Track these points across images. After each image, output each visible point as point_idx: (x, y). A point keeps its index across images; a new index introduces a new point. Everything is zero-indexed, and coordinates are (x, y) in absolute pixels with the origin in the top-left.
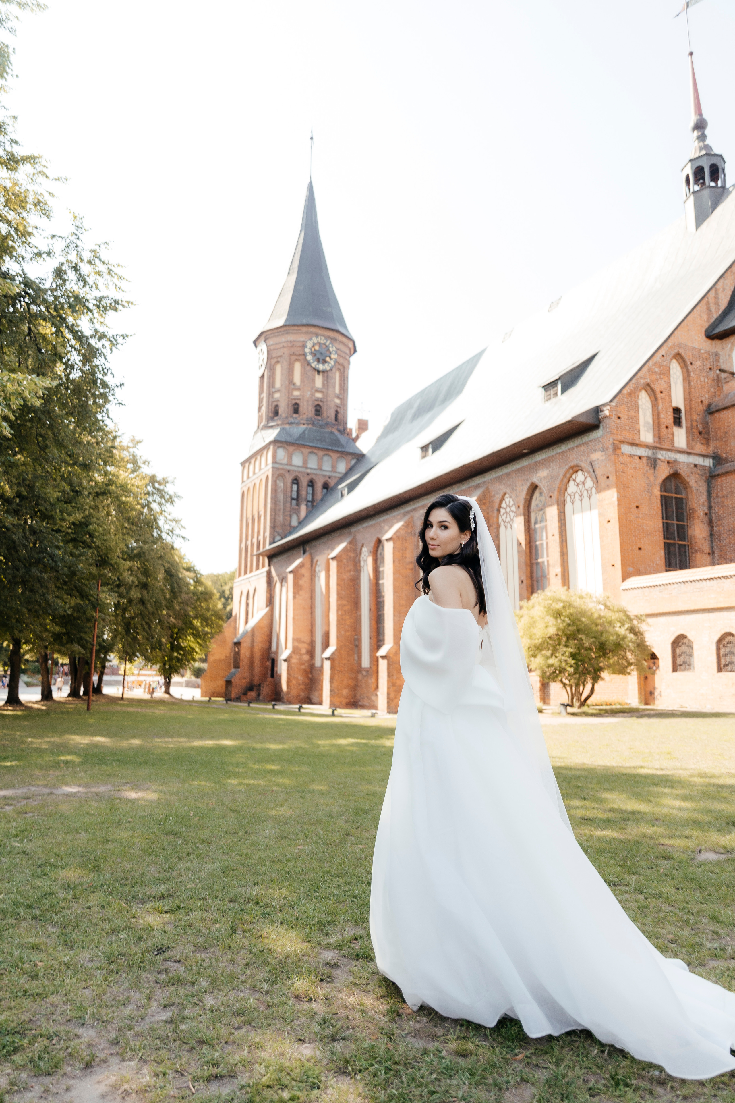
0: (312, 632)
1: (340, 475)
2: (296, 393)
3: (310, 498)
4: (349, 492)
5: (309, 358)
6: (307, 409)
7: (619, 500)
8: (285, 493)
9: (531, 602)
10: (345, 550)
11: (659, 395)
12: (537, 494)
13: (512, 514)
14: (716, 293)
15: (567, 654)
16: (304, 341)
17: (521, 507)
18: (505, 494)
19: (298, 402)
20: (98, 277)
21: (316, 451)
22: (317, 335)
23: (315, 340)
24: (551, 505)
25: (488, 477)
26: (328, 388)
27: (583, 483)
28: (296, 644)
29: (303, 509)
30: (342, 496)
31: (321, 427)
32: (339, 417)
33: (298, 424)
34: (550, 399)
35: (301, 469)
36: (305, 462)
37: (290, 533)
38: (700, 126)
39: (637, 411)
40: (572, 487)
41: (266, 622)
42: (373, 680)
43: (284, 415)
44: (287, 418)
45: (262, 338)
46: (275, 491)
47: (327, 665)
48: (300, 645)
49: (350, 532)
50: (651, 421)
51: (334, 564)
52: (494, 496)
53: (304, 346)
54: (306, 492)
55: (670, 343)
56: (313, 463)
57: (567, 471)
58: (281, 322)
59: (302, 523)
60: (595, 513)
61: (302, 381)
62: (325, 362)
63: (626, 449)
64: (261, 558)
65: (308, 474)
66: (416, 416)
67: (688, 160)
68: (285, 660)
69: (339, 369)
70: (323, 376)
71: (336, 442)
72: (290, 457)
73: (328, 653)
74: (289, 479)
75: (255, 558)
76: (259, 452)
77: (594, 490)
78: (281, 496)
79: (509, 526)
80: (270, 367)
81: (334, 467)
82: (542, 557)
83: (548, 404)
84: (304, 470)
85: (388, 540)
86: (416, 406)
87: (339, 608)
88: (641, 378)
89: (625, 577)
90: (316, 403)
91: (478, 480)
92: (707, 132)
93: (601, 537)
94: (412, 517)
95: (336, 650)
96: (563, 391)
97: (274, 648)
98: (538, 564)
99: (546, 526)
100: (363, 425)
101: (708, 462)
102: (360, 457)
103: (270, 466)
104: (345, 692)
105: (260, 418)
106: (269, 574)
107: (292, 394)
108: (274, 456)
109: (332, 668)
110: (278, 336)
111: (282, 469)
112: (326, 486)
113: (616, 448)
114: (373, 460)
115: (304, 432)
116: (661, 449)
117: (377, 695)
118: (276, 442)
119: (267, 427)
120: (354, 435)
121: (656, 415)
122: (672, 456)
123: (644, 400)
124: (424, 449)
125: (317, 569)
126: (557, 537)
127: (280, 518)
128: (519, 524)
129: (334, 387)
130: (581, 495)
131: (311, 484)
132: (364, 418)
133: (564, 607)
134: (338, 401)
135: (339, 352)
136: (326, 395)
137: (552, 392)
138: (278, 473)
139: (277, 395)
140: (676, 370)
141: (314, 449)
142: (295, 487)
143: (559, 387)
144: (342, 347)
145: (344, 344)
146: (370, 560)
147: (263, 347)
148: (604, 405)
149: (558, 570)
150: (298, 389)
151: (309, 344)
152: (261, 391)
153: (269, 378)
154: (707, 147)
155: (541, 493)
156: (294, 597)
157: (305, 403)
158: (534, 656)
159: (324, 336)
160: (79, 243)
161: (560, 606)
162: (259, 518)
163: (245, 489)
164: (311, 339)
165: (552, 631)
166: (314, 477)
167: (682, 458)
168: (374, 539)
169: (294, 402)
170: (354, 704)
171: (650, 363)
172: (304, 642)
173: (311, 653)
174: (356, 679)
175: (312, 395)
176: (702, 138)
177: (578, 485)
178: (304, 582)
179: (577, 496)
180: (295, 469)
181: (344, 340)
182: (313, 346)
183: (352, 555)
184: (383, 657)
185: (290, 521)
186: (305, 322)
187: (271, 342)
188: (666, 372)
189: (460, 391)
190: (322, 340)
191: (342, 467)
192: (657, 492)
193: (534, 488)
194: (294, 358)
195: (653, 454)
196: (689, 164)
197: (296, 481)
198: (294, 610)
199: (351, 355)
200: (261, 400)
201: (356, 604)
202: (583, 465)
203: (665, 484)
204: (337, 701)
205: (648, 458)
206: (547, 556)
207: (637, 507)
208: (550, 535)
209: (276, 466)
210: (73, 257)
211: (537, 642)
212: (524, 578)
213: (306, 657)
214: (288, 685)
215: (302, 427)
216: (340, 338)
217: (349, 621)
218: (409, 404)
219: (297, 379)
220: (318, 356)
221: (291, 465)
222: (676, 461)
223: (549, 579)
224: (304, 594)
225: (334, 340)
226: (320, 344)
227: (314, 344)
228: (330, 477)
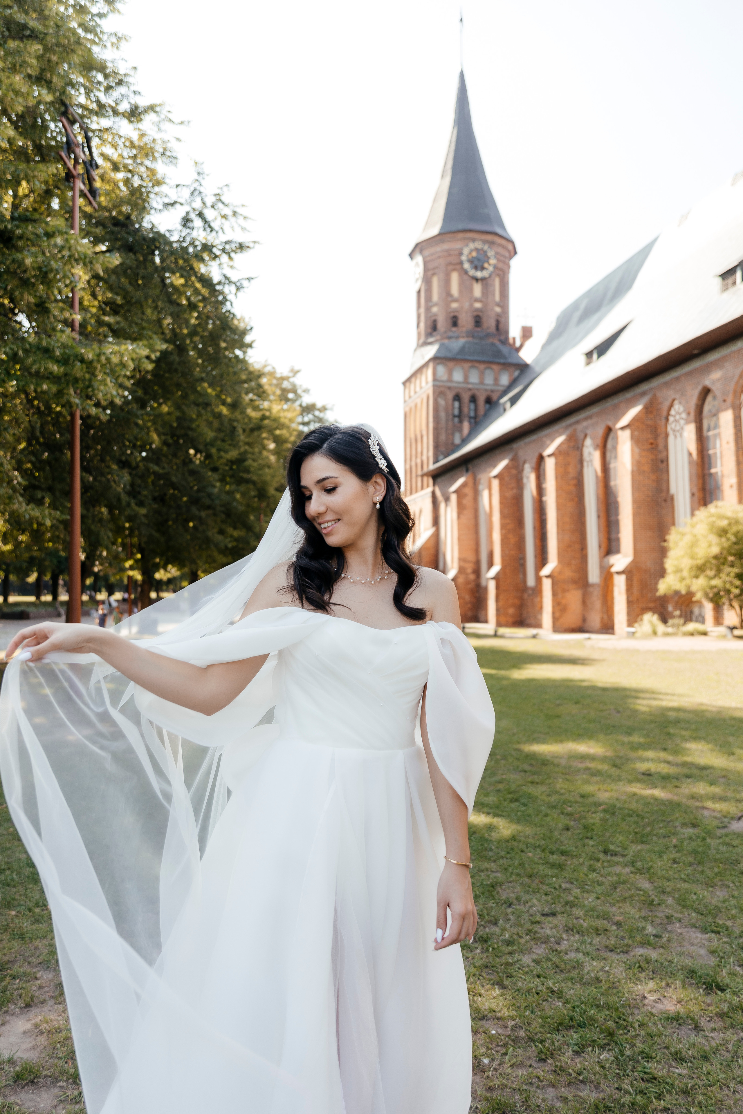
0: (477, 551)
1: (502, 389)
2: (454, 305)
3: (472, 414)
4: (511, 407)
5: (467, 266)
6: (466, 321)
8: (446, 410)
9: (695, 519)
10: (507, 467)
12: (709, 399)
13: (682, 422)
15: (732, 574)
16: (460, 249)
17: (692, 415)
18: (674, 400)
19: (456, 314)
20: (224, 220)
21: (477, 365)
22: (474, 240)
23: (472, 246)
24: (726, 409)
25: (656, 382)
26: (487, 297)
28: (462, 564)
29: (466, 426)
30: (505, 410)
31: (481, 338)
32: (501, 326)
33: (457, 338)
34: (727, 289)
35: (462, 385)
36: (466, 377)
37: (453, 451)
41: (432, 542)
42: (538, 599)
43: (442, 330)
44: (445, 332)
45: (418, 250)
46: (436, 410)
47: (492, 585)
48: (466, 565)
49: (512, 449)
51: (496, 483)
52: (662, 403)
53: (461, 254)
54: (468, 409)
56: (474, 378)
58: (435, 230)
59: (465, 441)
61: (460, 291)
62: (483, 268)
64: (425, 478)
65: (470, 389)
66: (582, 319)
69: (498, 275)
70: (482, 284)
71: (498, 353)
72: (450, 373)
73: (493, 573)
74: (450, 395)
75: (419, 479)
76: (419, 371)
78: (442, 415)
79: (678, 434)
80: (427, 280)
81: (496, 380)
82: (716, 467)
83: (726, 294)
84: (465, 386)
85: (549, 456)
86: (582, 306)
87: (503, 526)
90: (476, 313)
91: (644, 387)
94: (575, 431)
95: (501, 570)
96: (742, 279)
98: (711, 475)
99: (720, 434)
100: (527, 333)
102: (523, 368)
103: (431, 384)
104: (511, 611)
105: (419, 334)
106: (433, 493)
107: (450, 307)
108: (434, 374)
109: (498, 587)
110: (434, 245)
111: (443, 386)
112: (489, 401)
114: (537, 369)
115: (464, 346)
117: (543, 614)
118: (436, 359)
119: (425, 344)
120: (518, 344)
124: (589, 355)
125: (481, 487)
126: (732, 444)
127: (443, 437)
128: (690, 432)
129: (494, 295)
131: (473, 399)
132: (528, 324)
133: (730, 524)
134: (498, 309)
135: (498, 256)
136: (485, 304)
137: (730, 281)
138: (439, 391)
139: (435, 310)
141: (474, 362)
142: (457, 404)
143: (739, 276)
144: (501, 251)
145: (503, 247)
146: (533, 477)
147: (419, 259)
149: (733, 480)
150: (456, 300)
151: (466, 251)
152: (419, 306)
153: (426, 292)
155: (715, 398)
156: (459, 517)
157: (464, 315)
158: (697, 577)
159: (480, 240)
160: (202, 189)
161: (724, 523)
162: (422, 437)
163: (407, 409)
164: (467, 245)
165: (715, 550)
166: (476, 392)
168: (536, 456)
169: (452, 314)
170: (520, 622)
172: (469, 562)
173: (477, 572)
174: (521, 599)
175: (471, 305)
178: (468, 501)
180: (456, 385)
181: (503, 242)
182: (470, 253)
183: (514, 472)
184: (547, 577)
185: (453, 439)
186: (460, 227)
187: (426, 253)
189: (630, 287)
190: (478, 245)
191: (505, 380)
193: (706, 392)
194: (450, 267)
197: (457, 397)
198: (459, 530)
199: (511, 258)
200: (419, 316)
201: (520, 522)
204: (503, 620)
206: (722, 465)
208: (724, 442)
209: (437, 383)
210: (197, 204)
211: (700, 562)
212: (695, 490)
213: (472, 577)
215: (462, 341)
216: (499, 240)
217: (513, 540)
218: (575, 306)
219: (455, 290)
220: (476, 263)
221: (452, 381)
223: (722, 491)
224: (468, 513)
225: (492, 243)
226: (477, 250)
227: (471, 251)
228: (492, 391)
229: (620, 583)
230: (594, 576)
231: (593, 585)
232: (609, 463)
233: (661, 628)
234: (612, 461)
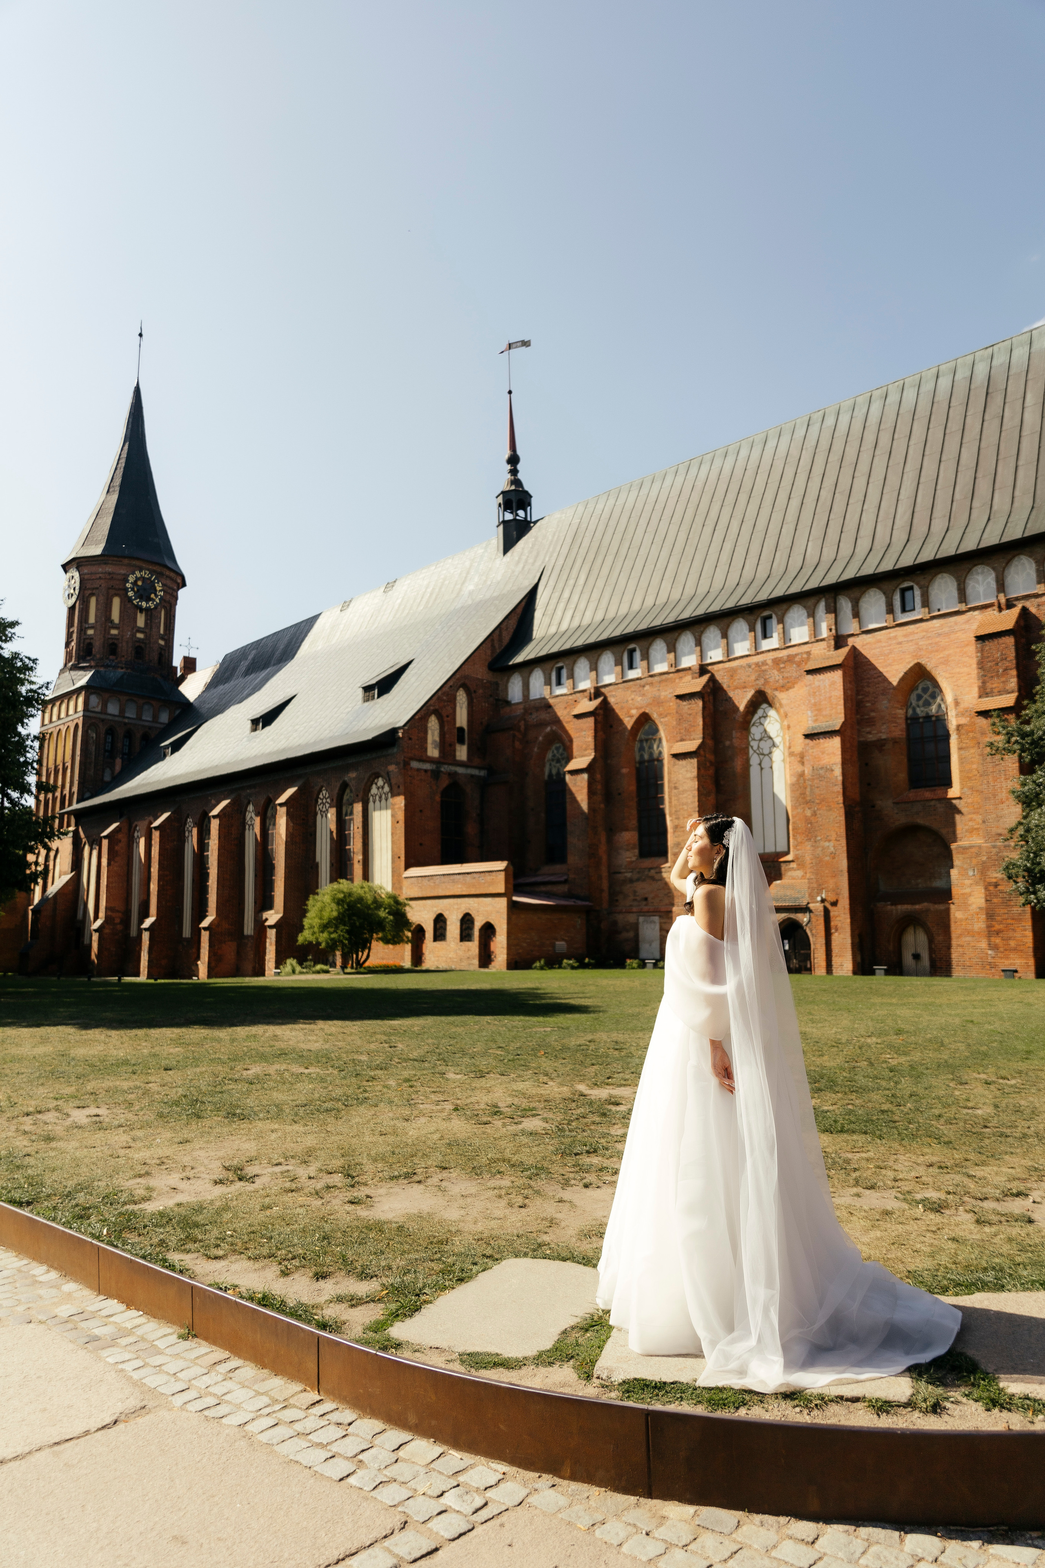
0: (127, 901)
1: (162, 730)
2: (114, 632)
3: (126, 752)
4: (172, 753)
5: (131, 593)
6: (126, 650)
7: (406, 805)
8: (97, 744)
9: (327, 890)
10: (168, 819)
11: (446, 719)
12: (348, 791)
13: (328, 805)
14: (501, 632)
15: (344, 930)
16: (124, 574)
17: (335, 801)
18: (322, 787)
19: (115, 641)
21: (135, 699)
22: (140, 569)
23: (138, 574)
24: (358, 802)
25: (309, 769)
26: (151, 628)
27: (383, 787)
28: (109, 913)
29: (118, 762)
30: (164, 756)
31: (142, 671)
32: (164, 660)
33: (115, 667)
34: (368, 700)
35: (117, 719)
36: (122, 711)
37: (102, 793)
38: (514, 460)
39: (426, 733)
40: (374, 790)
41: (70, 888)
42: (194, 950)
43: (98, 656)
44: (101, 659)
45: (75, 564)
46: (85, 740)
47: (146, 936)
48: (114, 915)
49: (175, 802)
50: (437, 739)
51: (156, 835)
52: (313, 788)
53: (125, 580)
54: (122, 744)
55: (458, 676)
56: (131, 713)
57: (370, 777)
58: (97, 550)
59: (117, 780)
60: (389, 812)
61: (122, 618)
62: (148, 599)
63: (415, 764)
64: (66, 816)
65: (125, 724)
66: (249, 671)
67: (499, 492)
68: (96, 931)
69: (165, 607)
70: (147, 615)
71: (159, 689)
72: (105, 706)
73: (148, 922)
74: (103, 729)
75: (57, 816)
76: (66, 696)
77: (390, 795)
78: (92, 748)
79: (324, 815)
80: (84, 596)
81: (155, 717)
82: (350, 845)
83: (367, 704)
84: (120, 719)
85: (214, 816)
86: (250, 657)
87: (161, 878)
88: (431, 705)
89: (407, 867)
90: (137, 644)
91: (300, 771)
92: (519, 467)
93: (392, 834)
94: (239, 796)
95: (156, 921)
96: (379, 696)
97: (80, 915)
98: (346, 850)
99: (352, 819)
100: (190, 665)
101: (483, 773)
102: (184, 705)
103: (81, 714)
104: (164, 962)
105: (68, 655)
106: (76, 833)
107: (109, 633)
108: (86, 703)
109: (152, 939)
110: (94, 565)
111: (95, 718)
112: (145, 737)
113: (406, 764)
114: (201, 714)
115: (122, 677)
116: (445, 764)
117: (197, 965)
118: (88, 687)
119: (76, 667)
120: (179, 674)
121: (442, 734)
122: (453, 768)
123: (433, 723)
124: (255, 723)
125: (136, 834)
126: (361, 830)
127: (91, 772)
128: (332, 814)
129: (159, 626)
130: (380, 797)
131: (129, 735)
132: (191, 656)
133: (345, 897)
134: (162, 642)
135: (165, 588)
136: (148, 636)
137: (370, 694)
138: (90, 719)
139: (90, 632)
140: (461, 697)
141: (132, 696)
142: (109, 739)
143: (376, 691)
144: (169, 582)
145: (171, 579)
146: (195, 832)
147: (74, 575)
148: (399, 728)
149: (360, 857)
150: (116, 627)
151: (131, 579)
152: (70, 624)
153: (80, 611)
154: (517, 482)
155: (350, 791)
156: (109, 864)
157: (124, 644)
158: (322, 932)
159: (148, 570)
161: (341, 896)
162: (65, 770)
164: (133, 573)
165: (335, 914)
166: (132, 727)
167: (461, 770)
168: (200, 813)
169: (110, 641)
171: (440, 693)
172: (118, 911)
173: (126, 921)
174: (175, 950)
175: (133, 635)
176: (514, 472)
177: (378, 788)
178: (120, 847)
179: (377, 798)
180: (110, 718)
181: (172, 575)
182: (136, 581)
183: (176, 825)
184: (205, 929)
185: (103, 776)
186: (126, 553)
187: (85, 570)
188: (453, 701)
189: (293, 655)
190: (146, 574)
191: (164, 718)
192: (438, 798)
193: (345, 786)
194: (112, 592)
195: (437, 767)
196: (501, 496)
197: (111, 731)
198: (108, 877)
199: (179, 589)
200: (69, 635)
201: (179, 876)
202: (382, 773)
203: (445, 793)
204: (155, 971)
205: (432, 771)
206: (353, 845)
207: (421, 811)
208: (356, 827)
209: (88, 714)
211: (325, 922)
212: (334, 861)
213: (119, 927)
214: (97, 957)
215: (121, 671)
216: (168, 573)
217: (170, 891)
218: (241, 653)
219: (115, 616)
220: (141, 592)
221: (106, 714)
222: (456, 773)
223: (353, 864)
224: (121, 860)
225: (160, 575)
226: (143, 579)
227: (137, 579)
228: (150, 728)
229: (272, 934)
230: (249, 929)
231: (248, 937)
232: (268, 830)
233: (298, 968)
234: (271, 827)
